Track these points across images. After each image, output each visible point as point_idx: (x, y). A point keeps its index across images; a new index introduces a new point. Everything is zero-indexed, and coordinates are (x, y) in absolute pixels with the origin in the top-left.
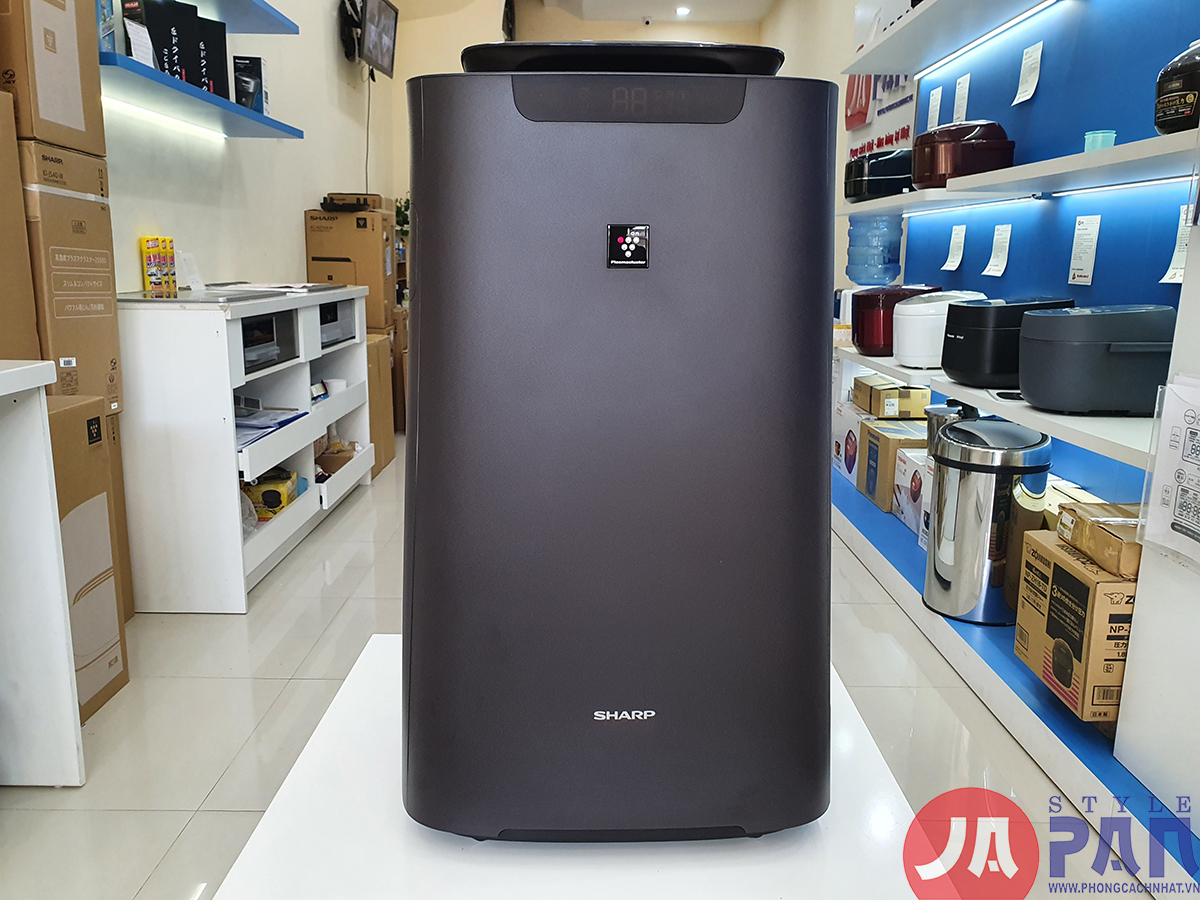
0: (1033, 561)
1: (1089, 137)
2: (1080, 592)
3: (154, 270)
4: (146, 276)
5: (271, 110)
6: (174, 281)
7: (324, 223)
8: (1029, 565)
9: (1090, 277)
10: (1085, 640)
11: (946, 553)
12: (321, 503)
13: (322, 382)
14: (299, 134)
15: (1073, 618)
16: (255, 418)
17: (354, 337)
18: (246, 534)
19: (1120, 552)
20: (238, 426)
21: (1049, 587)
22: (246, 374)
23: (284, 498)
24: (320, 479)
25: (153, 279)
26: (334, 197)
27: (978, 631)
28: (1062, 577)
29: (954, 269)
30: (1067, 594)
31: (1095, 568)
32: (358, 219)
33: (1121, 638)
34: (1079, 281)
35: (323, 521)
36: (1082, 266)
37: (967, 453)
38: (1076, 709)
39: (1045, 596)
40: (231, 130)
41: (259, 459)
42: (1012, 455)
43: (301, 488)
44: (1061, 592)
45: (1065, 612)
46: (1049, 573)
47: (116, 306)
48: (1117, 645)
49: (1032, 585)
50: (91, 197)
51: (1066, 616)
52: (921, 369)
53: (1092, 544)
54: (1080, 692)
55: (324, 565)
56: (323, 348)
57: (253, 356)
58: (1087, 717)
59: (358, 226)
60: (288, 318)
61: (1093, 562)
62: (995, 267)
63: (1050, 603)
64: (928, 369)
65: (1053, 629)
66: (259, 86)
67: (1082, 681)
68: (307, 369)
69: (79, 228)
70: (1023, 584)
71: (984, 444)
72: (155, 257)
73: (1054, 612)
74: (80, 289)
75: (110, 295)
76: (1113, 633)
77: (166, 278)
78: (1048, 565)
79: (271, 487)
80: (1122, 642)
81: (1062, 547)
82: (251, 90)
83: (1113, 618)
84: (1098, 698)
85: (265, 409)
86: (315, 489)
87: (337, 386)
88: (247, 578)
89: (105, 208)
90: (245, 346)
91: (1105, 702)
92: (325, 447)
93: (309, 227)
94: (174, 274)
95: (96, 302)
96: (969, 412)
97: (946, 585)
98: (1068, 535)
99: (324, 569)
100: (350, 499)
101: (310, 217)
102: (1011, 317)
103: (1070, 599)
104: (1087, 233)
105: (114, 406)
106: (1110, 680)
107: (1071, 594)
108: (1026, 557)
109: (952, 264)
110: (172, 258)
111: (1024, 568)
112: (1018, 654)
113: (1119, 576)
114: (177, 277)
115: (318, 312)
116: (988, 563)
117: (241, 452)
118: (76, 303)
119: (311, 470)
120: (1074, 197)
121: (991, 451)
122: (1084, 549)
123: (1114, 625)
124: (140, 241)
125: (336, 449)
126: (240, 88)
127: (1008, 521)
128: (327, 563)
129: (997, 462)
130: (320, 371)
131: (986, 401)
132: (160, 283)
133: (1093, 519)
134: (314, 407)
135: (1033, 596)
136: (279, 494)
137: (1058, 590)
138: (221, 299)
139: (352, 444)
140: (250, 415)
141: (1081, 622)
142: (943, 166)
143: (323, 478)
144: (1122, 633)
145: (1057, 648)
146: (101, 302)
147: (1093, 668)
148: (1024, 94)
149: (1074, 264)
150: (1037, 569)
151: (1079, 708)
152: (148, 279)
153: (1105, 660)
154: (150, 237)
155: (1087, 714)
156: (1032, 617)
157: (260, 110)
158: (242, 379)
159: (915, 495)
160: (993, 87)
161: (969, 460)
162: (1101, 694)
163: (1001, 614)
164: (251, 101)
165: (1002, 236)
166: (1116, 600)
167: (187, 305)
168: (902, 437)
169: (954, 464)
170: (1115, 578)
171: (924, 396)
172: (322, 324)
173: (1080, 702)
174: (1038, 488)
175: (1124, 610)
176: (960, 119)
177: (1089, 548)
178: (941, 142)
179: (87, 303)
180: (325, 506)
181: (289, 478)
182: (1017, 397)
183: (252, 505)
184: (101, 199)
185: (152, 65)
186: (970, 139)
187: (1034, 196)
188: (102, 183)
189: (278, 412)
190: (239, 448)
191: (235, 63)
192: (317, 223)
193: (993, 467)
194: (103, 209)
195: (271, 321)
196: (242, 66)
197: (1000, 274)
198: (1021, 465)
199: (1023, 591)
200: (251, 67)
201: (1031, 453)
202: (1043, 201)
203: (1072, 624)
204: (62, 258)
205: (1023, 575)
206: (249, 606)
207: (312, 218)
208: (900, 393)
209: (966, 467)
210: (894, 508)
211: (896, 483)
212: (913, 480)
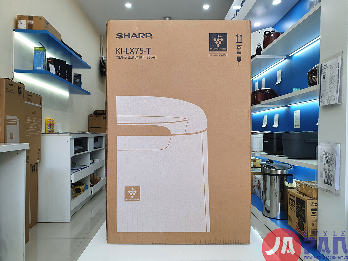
1: (294, 89)
2: (303, 203)
3: (49, 127)
4: (47, 129)
5: (83, 87)
6: (54, 131)
7: (94, 118)
8: (290, 199)
9: (299, 126)
10: (306, 216)
11: (268, 203)
12: (91, 193)
13: (93, 159)
14: (89, 93)
15: (302, 211)
16: (74, 168)
17: (102, 147)
18: (71, 200)
19: (312, 191)
20: (71, 169)
21: (295, 203)
22: (74, 154)
23: (81, 190)
24: (91, 186)
25: (49, 130)
26: (97, 111)
27: (279, 221)
28: (299, 200)
29: (265, 127)
30: (300, 204)
31: (306, 197)
32: (103, 117)
33: (315, 215)
34: (297, 127)
35: (92, 198)
36: (297, 123)
37: (271, 171)
39: (295, 206)
40: (71, 92)
41: (76, 177)
42: (283, 171)
43: (86, 188)
44: (299, 205)
45: (300, 209)
46: (295, 199)
47: (41, 135)
48: (314, 218)
49: (291, 204)
50: (38, 105)
51: (300, 211)
52: (258, 152)
53: (305, 190)
55: (91, 211)
56: (94, 149)
57: (76, 149)
59: (103, 119)
60: (86, 139)
61: (306, 195)
62: (275, 125)
63: (296, 208)
64: (260, 152)
65: (298, 215)
66: (80, 81)
67: (306, 229)
68: (90, 155)
69: (34, 113)
70: (289, 204)
71: (276, 169)
72: (49, 124)
73: (297, 210)
74: (32, 128)
75: (40, 131)
76: (313, 214)
77: (52, 130)
78: (294, 197)
79: (78, 187)
80: (316, 217)
81: (298, 192)
82: (78, 82)
83: (313, 210)
84: (311, 233)
85: (78, 165)
86: (90, 189)
87: (97, 160)
88: (71, 211)
89: (41, 108)
90: (74, 146)
91: (313, 234)
92: (92, 178)
93: (89, 119)
94: (54, 129)
95: (36, 132)
96: (271, 162)
97: (269, 212)
98: (299, 189)
99: (91, 213)
100: (99, 193)
101: (90, 116)
102: (280, 136)
103: (301, 206)
104: (297, 114)
105: (38, 161)
106: (313, 228)
108: (289, 196)
109: (264, 125)
110: (54, 125)
111: (288, 200)
112: (289, 225)
113: (312, 198)
114: (55, 130)
115: (93, 139)
116: (279, 204)
117: (72, 175)
118: (31, 132)
119: (89, 184)
120: (293, 106)
121: (278, 170)
123: (313, 212)
124: (46, 120)
125: (96, 178)
126: (75, 81)
127: (283, 189)
128: (92, 211)
129: (280, 173)
130: (93, 155)
131: (275, 158)
132: (50, 131)
133: (305, 184)
134: (91, 165)
135: (291, 207)
136: (80, 189)
138: (69, 133)
139: (100, 177)
141: (304, 211)
142: (259, 100)
143: (92, 186)
144: (315, 214)
145: (299, 220)
146: (38, 132)
147: (309, 225)
148: (278, 82)
149: (295, 123)
150: (292, 199)
151: (306, 236)
152: (47, 130)
153: (312, 222)
154: (48, 119)
156: (292, 213)
157: (80, 87)
158: (73, 155)
159: (259, 187)
160: (271, 80)
161: (272, 173)
162: (312, 232)
163: (284, 217)
164: (79, 84)
165: (277, 117)
166: (312, 205)
167: (60, 134)
168: (254, 172)
169: (268, 174)
170: (312, 199)
171: (260, 161)
172: (94, 142)
174: (291, 182)
175: (315, 207)
176: (263, 88)
177: (304, 192)
178: (258, 93)
179: (34, 132)
180: (92, 194)
181: (83, 185)
182: (284, 156)
183: (73, 191)
184: (40, 106)
185: (54, 74)
186: (266, 92)
187: (283, 106)
188: (41, 102)
189: (81, 166)
190: (71, 174)
191: (74, 75)
192: (92, 118)
193: (279, 174)
194: (40, 108)
195: (81, 140)
196: (76, 76)
197: (277, 127)
198: (286, 174)
199: (289, 206)
200: (79, 76)
201: (288, 171)
202: (286, 108)
203: (302, 213)
204: (29, 120)
205: (288, 201)
206: (71, 220)
207: (91, 117)
208: (253, 160)
209: (271, 175)
210: (254, 192)
211: (254, 185)
212: (258, 183)
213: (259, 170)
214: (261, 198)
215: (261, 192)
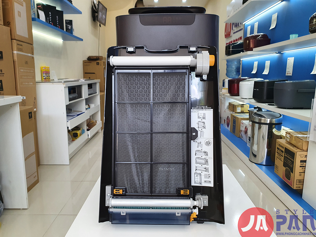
0: (279, 147)
1: (291, 36)
2: (292, 155)
3: (44, 75)
4: (42, 77)
5: (75, 33)
6: (50, 78)
7: (88, 64)
8: (278, 148)
9: (292, 73)
10: (294, 167)
11: (255, 148)
12: (88, 136)
13: (88, 105)
14: (82, 40)
15: (290, 162)
16: (71, 114)
17: (96, 93)
18: (69, 144)
19: (303, 143)
20: (67, 116)
21: (284, 154)
22: (69, 101)
23: (79, 135)
24: (88, 130)
25: (44, 77)
26: (90, 57)
27: (264, 167)
28: (287, 151)
29: (255, 73)
30: (289, 155)
31: (296, 148)
32: (97, 63)
33: (304, 166)
34: (289, 75)
35: (89, 141)
36: (289, 71)
37: (260, 120)
38: (292, 186)
39: (283, 156)
40: (64, 39)
41: (72, 124)
42: (272, 120)
43: (83, 132)
44: (287, 155)
45: (288, 160)
46: (284, 150)
47: (35, 84)
48: (302, 168)
49: (279, 154)
50: (30, 55)
51: (289, 161)
52: (247, 99)
54: (293, 181)
56: (89, 95)
57: (71, 97)
58: (295, 188)
59: (97, 64)
60: (80, 87)
61: (296, 147)
62: (266, 72)
63: (284, 158)
64: (249, 99)
65: (285, 165)
66: (72, 27)
67: (293, 178)
68: (85, 101)
69: (26, 63)
70: (276, 153)
71: (264, 117)
72: (45, 72)
73: (285, 160)
74: (25, 79)
75: (34, 80)
76: (301, 165)
77: (47, 77)
78: (283, 148)
79: (75, 132)
80: (304, 168)
81: (287, 143)
82: (70, 28)
83: (301, 161)
85: (74, 111)
86: (87, 133)
87: (92, 106)
88: (69, 155)
89: (33, 58)
90: (69, 94)
91: (300, 184)
92: (89, 122)
93: (84, 65)
94: (49, 76)
95: (30, 82)
96: (260, 109)
97: (255, 156)
98: (288, 140)
99: (89, 154)
100: (95, 136)
101: (84, 62)
102: (271, 84)
103: (289, 157)
104: (290, 62)
105: (35, 109)
106: (300, 178)
108: (277, 146)
109: (254, 72)
110: (49, 72)
111: (276, 149)
112: (275, 172)
114: (50, 77)
115: (87, 86)
116: (266, 149)
117: (68, 122)
118: (25, 82)
119: (85, 127)
120: (287, 52)
121: (267, 119)
122: (293, 143)
123: (302, 163)
124: (41, 68)
125: (92, 122)
126: (67, 28)
127: (272, 138)
128: (90, 152)
129: (268, 122)
130: (88, 101)
131: (265, 106)
132: (46, 79)
133: (295, 135)
134: (86, 111)
135: (279, 157)
136: (77, 134)
137: (286, 154)
138: (63, 82)
139: (96, 121)
140: (70, 113)
141: (293, 163)
142: (251, 46)
143: (89, 130)
145: (286, 170)
146: (32, 82)
147: (296, 175)
148: (273, 26)
149: (287, 70)
150: (280, 149)
151: (293, 185)
152: (43, 78)
153: (299, 173)
154: (43, 67)
155: (295, 187)
156: (279, 162)
157: (72, 33)
158: (68, 103)
159: (246, 132)
160: (264, 25)
161: (261, 121)
162: (299, 182)
163: (270, 162)
164: (70, 31)
165: (268, 64)
166: (302, 156)
167: (54, 83)
168: (242, 117)
169: (257, 123)
170: (302, 151)
171: (247, 107)
172: (88, 89)
173: (293, 184)
174: (279, 129)
175: (304, 159)
176: (256, 33)
177: (294, 143)
178: (251, 39)
179: (28, 82)
180: (89, 137)
181: (80, 129)
182: (273, 105)
183: (71, 137)
184: (32, 55)
185: (45, 21)
186: (259, 38)
187: (276, 53)
188: (32, 51)
189: (77, 112)
191: (66, 21)
192: (86, 64)
193: (267, 123)
195: (76, 87)
196: (67, 22)
197: (267, 74)
198: (275, 123)
199: (276, 155)
200: (70, 22)
201: (277, 119)
202: (278, 54)
203: (290, 163)
204: (22, 70)
205: (276, 151)
206: (70, 162)
207: (85, 62)
208: (241, 106)
209: (260, 123)
210: (240, 136)
211: (241, 129)
212: (245, 128)
213: (247, 116)
214: (248, 143)
215: (248, 137)
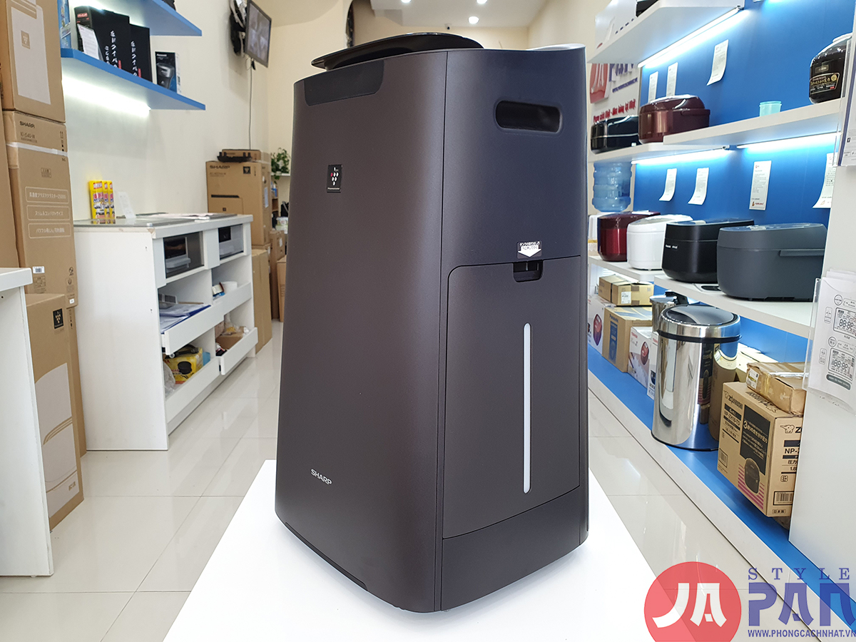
0: (729, 404)
1: (762, 105)
2: (764, 425)
3: (99, 204)
4: (93, 209)
5: (183, 89)
6: (113, 212)
7: (220, 170)
8: (727, 407)
9: (765, 204)
10: (768, 458)
11: (668, 401)
12: (220, 370)
13: (220, 284)
14: (202, 107)
15: (759, 443)
16: (172, 310)
17: (242, 252)
18: (167, 393)
19: (791, 396)
20: (161, 315)
21: (741, 422)
22: (167, 278)
23: (193, 368)
24: (219, 353)
25: (98, 210)
26: (227, 152)
27: (691, 454)
28: (751, 415)
29: (669, 200)
30: (754, 426)
31: (774, 408)
32: (244, 167)
33: (793, 457)
34: (757, 207)
35: (221, 383)
36: (759, 197)
37: (681, 329)
38: (762, 508)
39: (739, 429)
40: (154, 104)
41: (176, 339)
42: (713, 330)
43: (206, 359)
44: (751, 426)
45: (753, 439)
46: (741, 412)
47: (73, 229)
48: (790, 462)
49: (729, 421)
50: (55, 151)
51: (754, 442)
52: (648, 270)
53: (771, 391)
54: (765, 496)
55: (223, 415)
56: (221, 259)
57: (171, 265)
58: (770, 514)
59: (245, 172)
60: (196, 237)
61: (772, 404)
62: (698, 198)
63: (743, 434)
64: (652, 270)
65: (745, 451)
66: (174, 73)
67: (765, 488)
68: (210, 274)
69: (46, 173)
70: (723, 420)
71: (693, 322)
72: (99, 195)
73: (745, 439)
74: (46, 217)
75: (69, 221)
76: (787, 454)
77: (108, 210)
78: (741, 406)
79: (185, 359)
80: (794, 460)
81: (750, 394)
82: (168, 76)
83: (787, 443)
84: (777, 500)
85: (180, 303)
86: (215, 360)
87: (231, 286)
88: (168, 424)
89: (65, 159)
90: (166, 258)
91: (782, 502)
92: (222, 331)
93: (209, 173)
94: (113, 207)
95: (58, 227)
96: (681, 300)
97: (668, 423)
98: (754, 385)
99: (223, 418)
101: (210, 166)
102: (711, 233)
103: (756, 430)
104: (761, 175)
105: (72, 301)
106: (785, 487)
107: (757, 427)
108: (725, 401)
109: (667, 196)
110: (112, 196)
111: (723, 409)
112: (720, 471)
113: (790, 414)
114: (115, 209)
115: (216, 234)
116: (697, 406)
117: (164, 333)
118: (44, 227)
119: (213, 347)
120: (751, 149)
121: (698, 327)
122: (766, 395)
123: (788, 448)
124: (89, 183)
125: (231, 331)
126: (160, 74)
127: (711, 376)
128: (225, 414)
129: (703, 335)
130: (218, 275)
131: (693, 292)
132: (103, 214)
133: (771, 373)
134: (214, 301)
135: (730, 429)
136: (189, 364)
137: (748, 424)
138: (148, 224)
139: (242, 328)
140: (168, 308)
141: (765, 446)
142: (661, 127)
143: (221, 352)
144: (793, 454)
145: (748, 465)
146: (63, 226)
147: (774, 478)
148: (716, 76)
149: (753, 195)
150: (732, 410)
151: (764, 506)
153: (782, 473)
154: (95, 181)
155: (770, 511)
157: (174, 89)
158: (164, 282)
159: (644, 359)
160: (693, 73)
161: (683, 333)
162: (780, 497)
163: (707, 442)
164: (168, 83)
165: (702, 177)
166: (788, 430)
167: (124, 229)
168: (634, 319)
169: (673, 337)
170: (788, 415)
171: (649, 289)
172: (220, 241)
173: (764, 503)
174: (731, 353)
175: (795, 437)
176: (671, 95)
177: (769, 394)
178: (658, 110)
179: (52, 227)
180: (223, 373)
181: (197, 352)
182: (715, 289)
183: (171, 373)
184: (61, 153)
185: (98, 58)
186: (677, 108)
187: (724, 147)
188: (62, 141)
189: (190, 305)
190: (162, 331)
191: (157, 57)
192: (215, 170)
193: (700, 338)
194: (63, 160)
195: (184, 239)
196: (162, 59)
197: (701, 203)
198: (719, 337)
199: (723, 424)
200: (168, 59)
201: (726, 328)
202: (730, 152)
203: (758, 448)
204: (34, 195)
205: (723, 414)
206: (170, 444)
207: (212, 167)
208: (632, 288)
209: (681, 339)
210: (629, 369)
211: (630, 351)
212: (642, 349)
213: (647, 315)
214: (648, 389)
215: (650, 372)
